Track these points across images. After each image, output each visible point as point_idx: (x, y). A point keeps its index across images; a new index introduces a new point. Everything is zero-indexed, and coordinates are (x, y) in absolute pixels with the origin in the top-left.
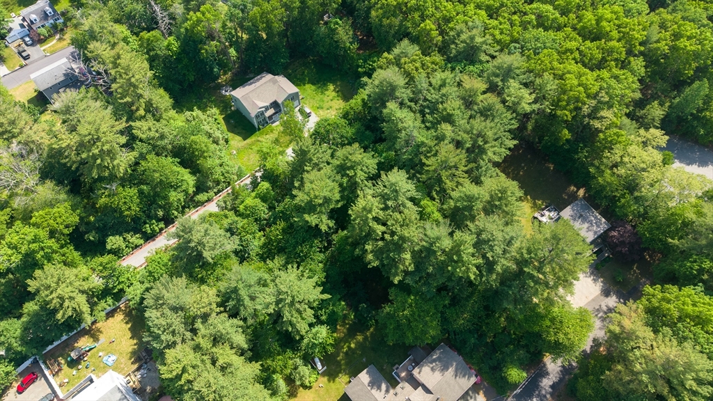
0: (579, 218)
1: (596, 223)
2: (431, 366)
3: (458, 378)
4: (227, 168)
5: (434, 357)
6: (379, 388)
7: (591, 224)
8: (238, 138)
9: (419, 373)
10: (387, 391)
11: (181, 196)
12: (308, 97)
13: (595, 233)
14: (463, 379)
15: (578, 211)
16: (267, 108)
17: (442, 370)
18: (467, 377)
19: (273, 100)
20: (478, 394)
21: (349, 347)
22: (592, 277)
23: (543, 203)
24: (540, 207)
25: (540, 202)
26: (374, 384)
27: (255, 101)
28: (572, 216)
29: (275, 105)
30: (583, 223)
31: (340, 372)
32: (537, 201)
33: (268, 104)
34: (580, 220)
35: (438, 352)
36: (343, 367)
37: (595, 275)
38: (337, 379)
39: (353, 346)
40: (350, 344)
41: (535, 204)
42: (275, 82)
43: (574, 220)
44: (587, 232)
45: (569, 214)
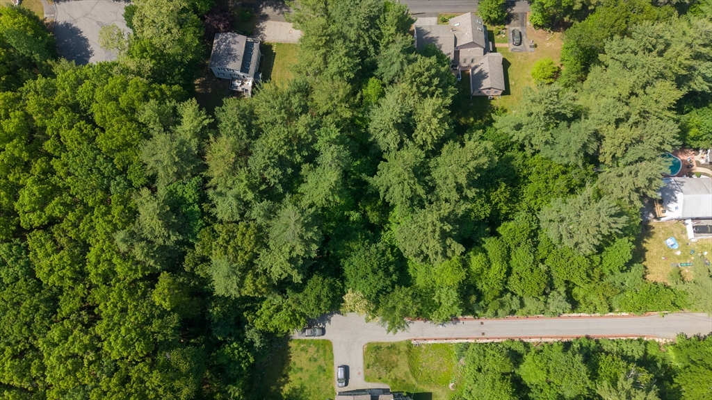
0: (231, 54)
1: (225, 42)
7: (229, 43)
10: (476, 67)
13: (234, 37)
15: (226, 59)
21: (475, 121)
22: (261, 32)
28: (234, 60)
30: (232, 49)
37: (258, 31)
39: (472, 119)
40: (473, 122)
43: (236, 56)
44: (238, 42)
45: (234, 63)
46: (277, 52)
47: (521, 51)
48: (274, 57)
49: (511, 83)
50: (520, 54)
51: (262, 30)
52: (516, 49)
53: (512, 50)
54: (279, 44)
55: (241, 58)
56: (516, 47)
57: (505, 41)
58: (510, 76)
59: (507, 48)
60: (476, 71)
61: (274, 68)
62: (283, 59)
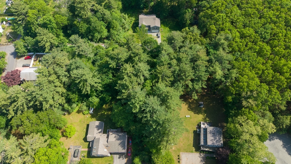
0: (212, 134)
1: (217, 140)
2: (116, 136)
3: (119, 146)
4: (119, 37)
5: (120, 134)
6: (98, 129)
7: (215, 139)
8: (132, 31)
9: (111, 135)
10: (100, 132)
11: (99, 37)
12: (164, 32)
13: (213, 143)
14: (121, 148)
15: (215, 131)
16: (146, 26)
17: (117, 139)
18: (123, 148)
19: (150, 25)
20: (125, 158)
21: (104, 113)
22: (201, 159)
23: (209, 120)
24: (206, 121)
25: (208, 119)
26: (98, 127)
27: (143, 22)
28: (211, 131)
29: (149, 27)
30: (212, 136)
31: (95, 118)
32: (207, 118)
33: (147, 25)
34: (212, 135)
35: (122, 134)
36: (97, 117)
37: (203, 159)
38: (93, 118)
39: (106, 113)
40: (105, 112)
41: (205, 119)
42: (154, 19)
43: (210, 133)
44: (211, 141)
45: (211, 130)
46: (193, 147)
47: (76, 147)
48: (193, 144)
49: (85, 130)
50: (77, 145)
51: (201, 160)
52: (78, 147)
53: (80, 147)
54: (192, 152)
55: (208, 133)
56: (78, 148)
57: (83, 152)
58: (85, 133)
59: (82, 148)
60: (100, 130)
61: (193, 138)
62: (189, 143)
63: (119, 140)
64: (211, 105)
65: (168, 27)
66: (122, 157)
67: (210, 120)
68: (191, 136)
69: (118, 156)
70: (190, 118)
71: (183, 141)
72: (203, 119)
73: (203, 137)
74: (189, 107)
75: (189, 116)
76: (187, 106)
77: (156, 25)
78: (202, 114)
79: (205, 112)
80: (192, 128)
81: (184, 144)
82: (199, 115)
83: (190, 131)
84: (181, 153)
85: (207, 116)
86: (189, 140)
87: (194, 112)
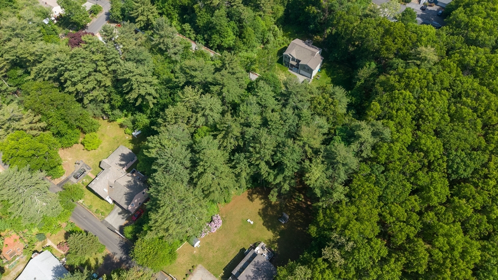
2: (132, 181)
3: (125, 196)
5: (138, 183)
6: (122, 160)
9: (128, 176)
10: (121, 165)
14: (125, 200)
16: (293, 59)
17: (128, 186)
18: (126, 202)
19: (300, 60)
20: (126, 220)
23: (276, 248)
24: (272, 247)
25: (276, 246)
26: (124, 157)
27: (294, 50)
28: (258, 263)
29: (298, 62)
30: (254, 272)
31: (134, 144)
32: (276, 244)
33: (296, 58)
34: (255, 269)
35: (142, 184)
36: (138, 145)
38: (131, 144)
41: (273, 242)
44: (246, 276)
46: (222, 270)
47: (86, 166)
48: (226, 267)
50: (89, 164)
52: (87, 168)
53: (89, 169)
54: (216, 275)
55: (253, 263)
57: (88, 177)
59: (91, 172)
60: (123, 163)
61: (233, 257)
62: (221, 261)
63: (128, 188)
64: (299, 229)
65: (331, 78)
66: (123, 216)
67: (279, 249)
68: (233, 253)
69: (120, 210)
70: (252, 226)
71: (217, 252)
72: (270, 240)
73: (242, 265)
74: (263, 209)
75: (252, 223)
76: (261, 207)
77: (308, 65)
78: (274, 233)
79: (282, 233)
80: (244, 243)
81: (213, 257)
82: (269, 230)
83: (238, 246)
84: (200, 265)
85: (278, 241)
86: (224, 257)
87: (264, 222)
